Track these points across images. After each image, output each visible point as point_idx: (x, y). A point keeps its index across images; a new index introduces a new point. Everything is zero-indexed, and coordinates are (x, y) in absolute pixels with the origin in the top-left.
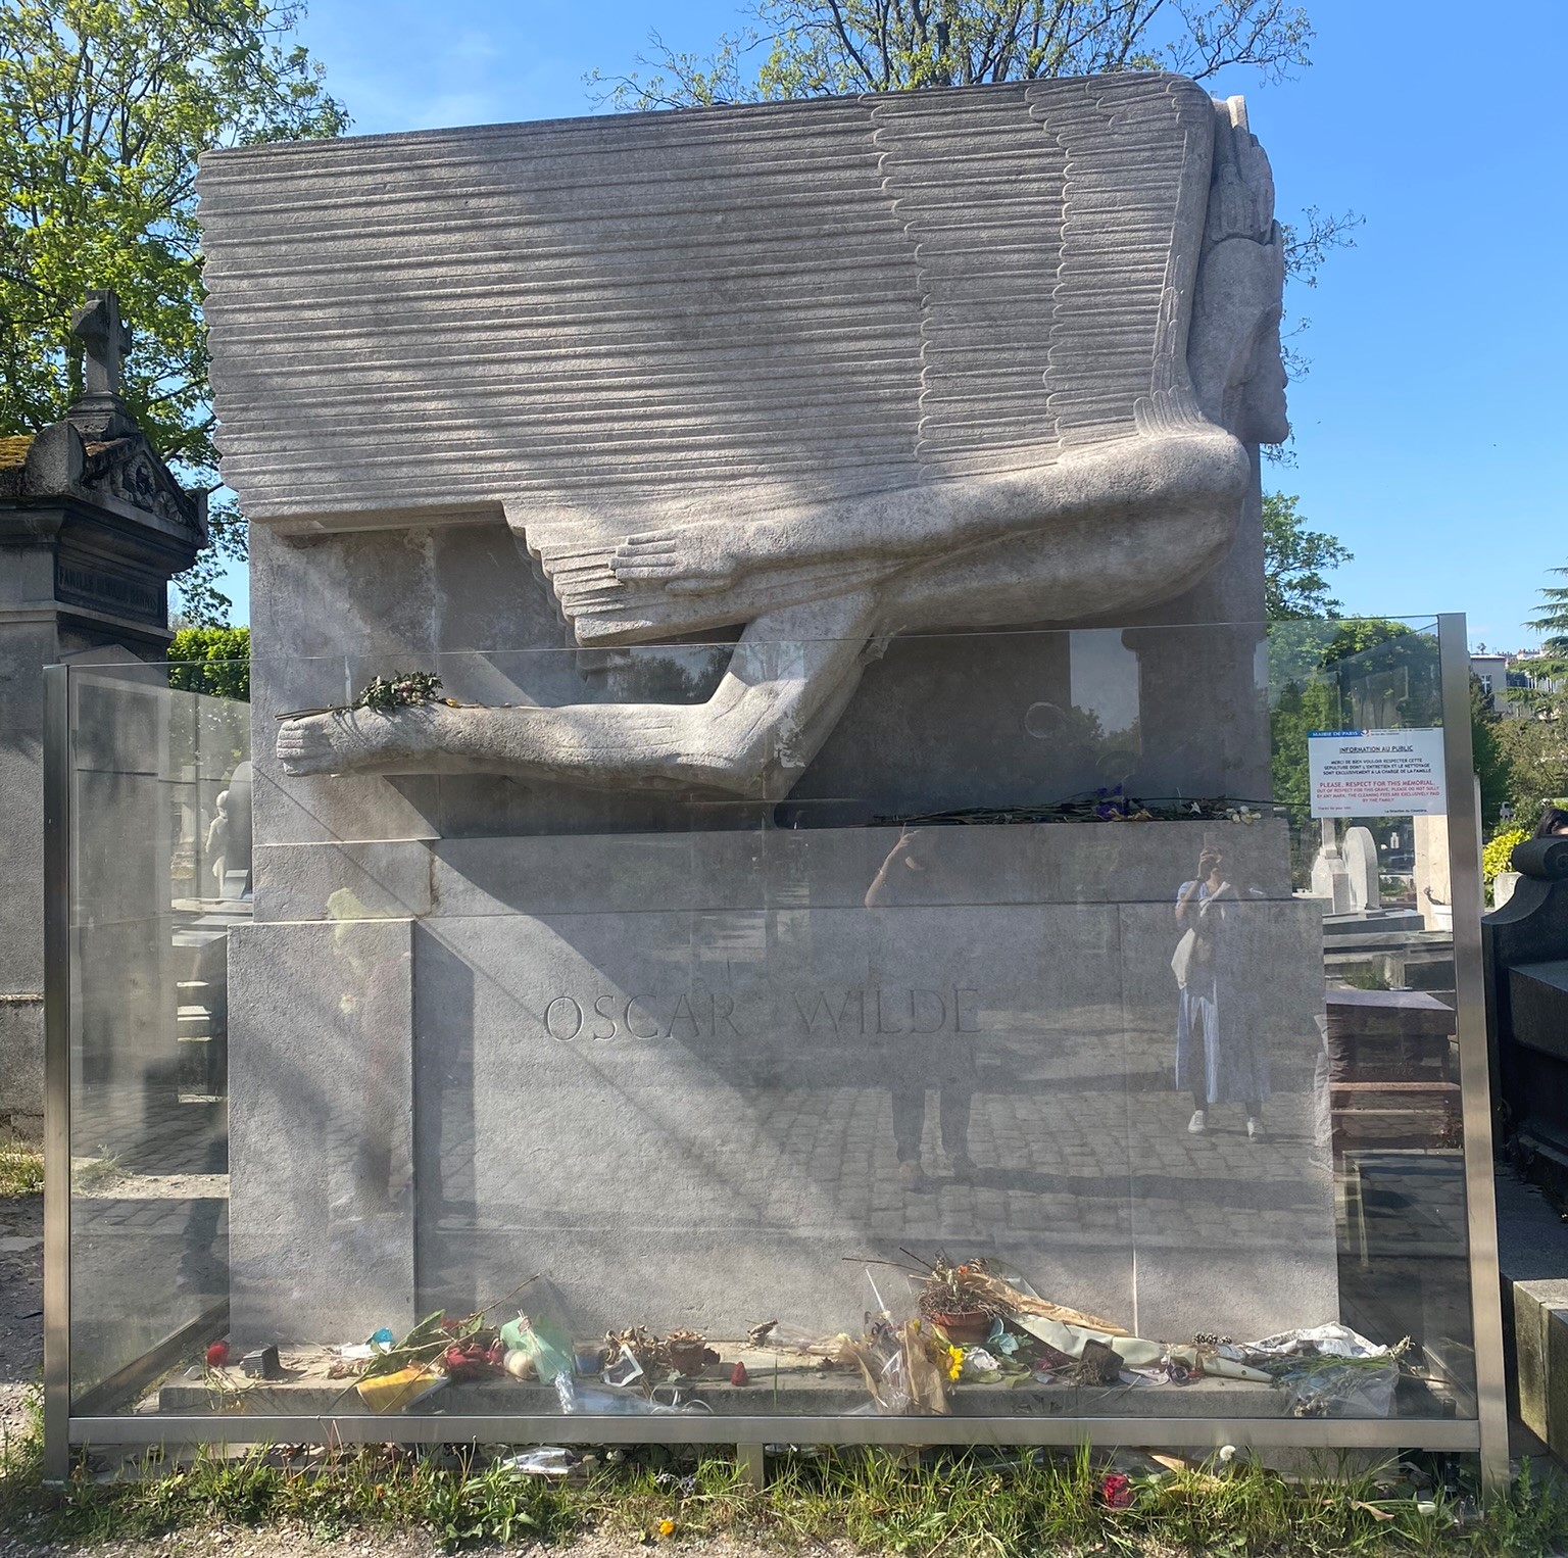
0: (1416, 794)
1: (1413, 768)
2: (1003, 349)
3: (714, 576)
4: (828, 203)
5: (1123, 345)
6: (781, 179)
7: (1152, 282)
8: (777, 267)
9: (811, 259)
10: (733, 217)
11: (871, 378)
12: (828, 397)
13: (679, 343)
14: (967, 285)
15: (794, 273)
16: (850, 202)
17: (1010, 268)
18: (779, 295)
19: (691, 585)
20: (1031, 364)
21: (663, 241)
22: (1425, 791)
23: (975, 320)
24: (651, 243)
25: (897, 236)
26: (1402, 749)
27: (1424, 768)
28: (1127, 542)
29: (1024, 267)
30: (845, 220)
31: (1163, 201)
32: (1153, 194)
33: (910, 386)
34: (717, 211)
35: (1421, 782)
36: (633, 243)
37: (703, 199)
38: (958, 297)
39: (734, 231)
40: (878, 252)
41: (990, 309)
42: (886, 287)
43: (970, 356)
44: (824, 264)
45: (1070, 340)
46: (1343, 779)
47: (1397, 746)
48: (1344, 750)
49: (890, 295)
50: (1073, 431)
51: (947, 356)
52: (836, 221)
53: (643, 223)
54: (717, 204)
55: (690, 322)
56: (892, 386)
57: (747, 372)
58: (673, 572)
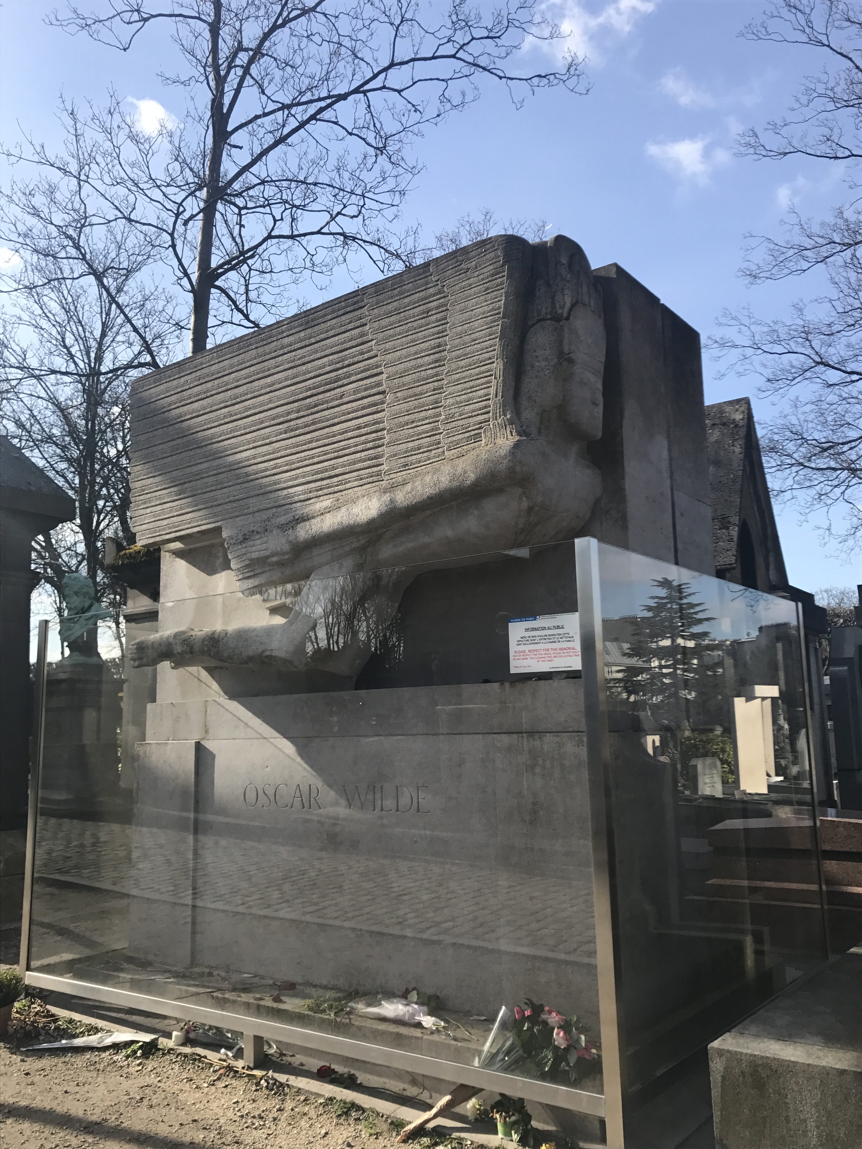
0: (566, 656)
1: (564, 639)
2: (422, 411)
3: (284, 554)
4: (347, 349)
5: (476, 398)
6: (326, 342)
7: (490, 359)
8: (327, 387)
9: (341, 380)
10: (309, 366)
11: (365, 437)
12: (347, 451)
13: (289, 434)
14: (407, 379)
16: (356, 346)
18: (327, 402)
19: (275, 559)
21: (282, 385)
22: (571, 654)
24: (278, 386)
25: (376, 359)
26: (558, 627)
27: (570, 639)
28: (476, 512)
32: (491, 306)
33: (381, 439)
34: (303, 364)
35: (569, 648)
36: (271, 388)
37: (296, 360)
38: (402, 386)
39: (310, 373)
40: (368, 370)
41: (416, 390)
43: (406, 418)
44: (346, 381)
45: (451, 400)
46: (527, 648)
47: (556, 625)
48: (527, 630)
49: (372, 391)
50: (452, 451)
51: (396, 420)
52: (350, 358)
53: (275, 377)
54: (302, 361)
55: (292, 423)
56: (374, 440)
57: (314, 445)
58: (267, 553)
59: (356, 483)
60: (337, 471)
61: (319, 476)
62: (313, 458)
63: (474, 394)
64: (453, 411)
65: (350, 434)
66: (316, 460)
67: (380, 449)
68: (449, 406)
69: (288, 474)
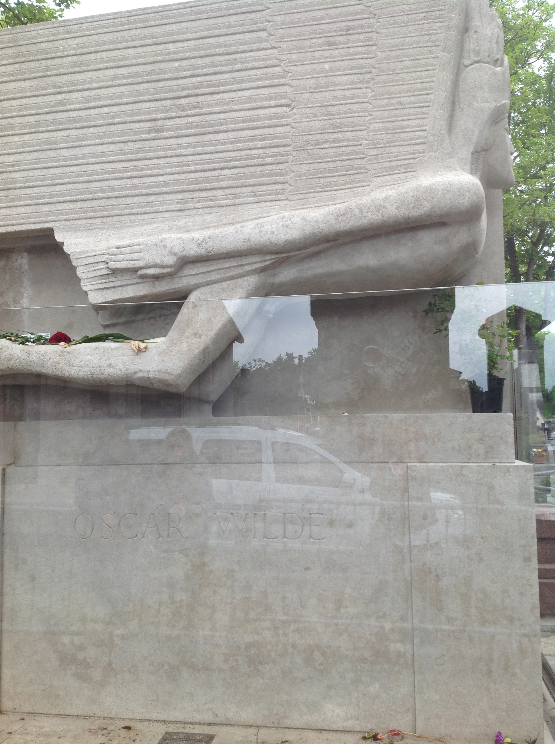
2: (338, 132)
3: (164, 266)
4: (238, 53)
5: (409, 127)
6: (211, 40)
7: (426, 89)
8: (208, 90)
9: (228, 85)
10: (184, 63)
11: (260, 151)
12: (237, 163)
13: (153, 135)
14: (317, 96)
15: (218, 93)
16: (251, 51)
17: (341, 84)
18: (209, 106)
19: (151, 271)
20: (355, 140)
21: (145, 78)
23: (322, 116)
24: (139, 80)
25: (277, 69)
29: (351, 84)
30: (247, 62)
31: (433, 41)
33: (283, 155)
34: (176, 60)
36: (129, 80)
37: (169, 54)
38: (312, 102)
39: (185, 71)
40: (266, 79)
41: (330, 109)
42: (270, 98)
43: (318, 137)
44: (235, 87)
45: (377, 125)
49: (273, 103)
50: (379, 179)
51: (304, 137)
52: (242, 63)
53: (134, 69)
54: (176, 56)
55: (159, 123)
56: (273, 156)
57: (190, 151)
58: (141, 264)
59: (251, 199)
60: (223, 184)
61: (198, 186)
62: (189, 165)
63: (406, 123)
64: (379, 137)
65: (241, 145)
66: (193, 168)
67: (281, 166)
68: (375, 131)
69: (152, 179)
